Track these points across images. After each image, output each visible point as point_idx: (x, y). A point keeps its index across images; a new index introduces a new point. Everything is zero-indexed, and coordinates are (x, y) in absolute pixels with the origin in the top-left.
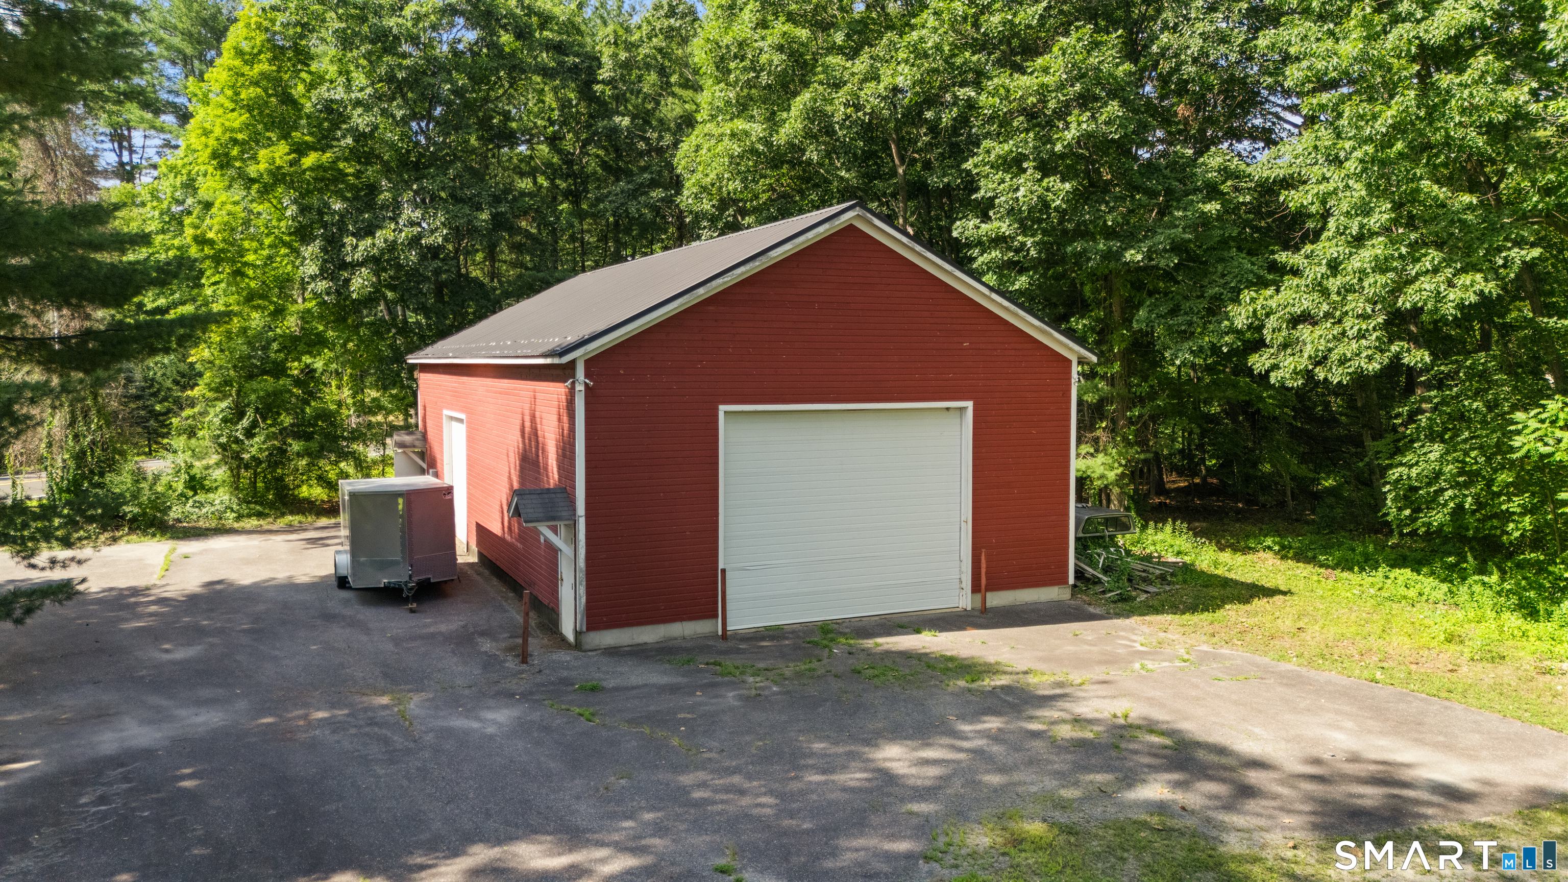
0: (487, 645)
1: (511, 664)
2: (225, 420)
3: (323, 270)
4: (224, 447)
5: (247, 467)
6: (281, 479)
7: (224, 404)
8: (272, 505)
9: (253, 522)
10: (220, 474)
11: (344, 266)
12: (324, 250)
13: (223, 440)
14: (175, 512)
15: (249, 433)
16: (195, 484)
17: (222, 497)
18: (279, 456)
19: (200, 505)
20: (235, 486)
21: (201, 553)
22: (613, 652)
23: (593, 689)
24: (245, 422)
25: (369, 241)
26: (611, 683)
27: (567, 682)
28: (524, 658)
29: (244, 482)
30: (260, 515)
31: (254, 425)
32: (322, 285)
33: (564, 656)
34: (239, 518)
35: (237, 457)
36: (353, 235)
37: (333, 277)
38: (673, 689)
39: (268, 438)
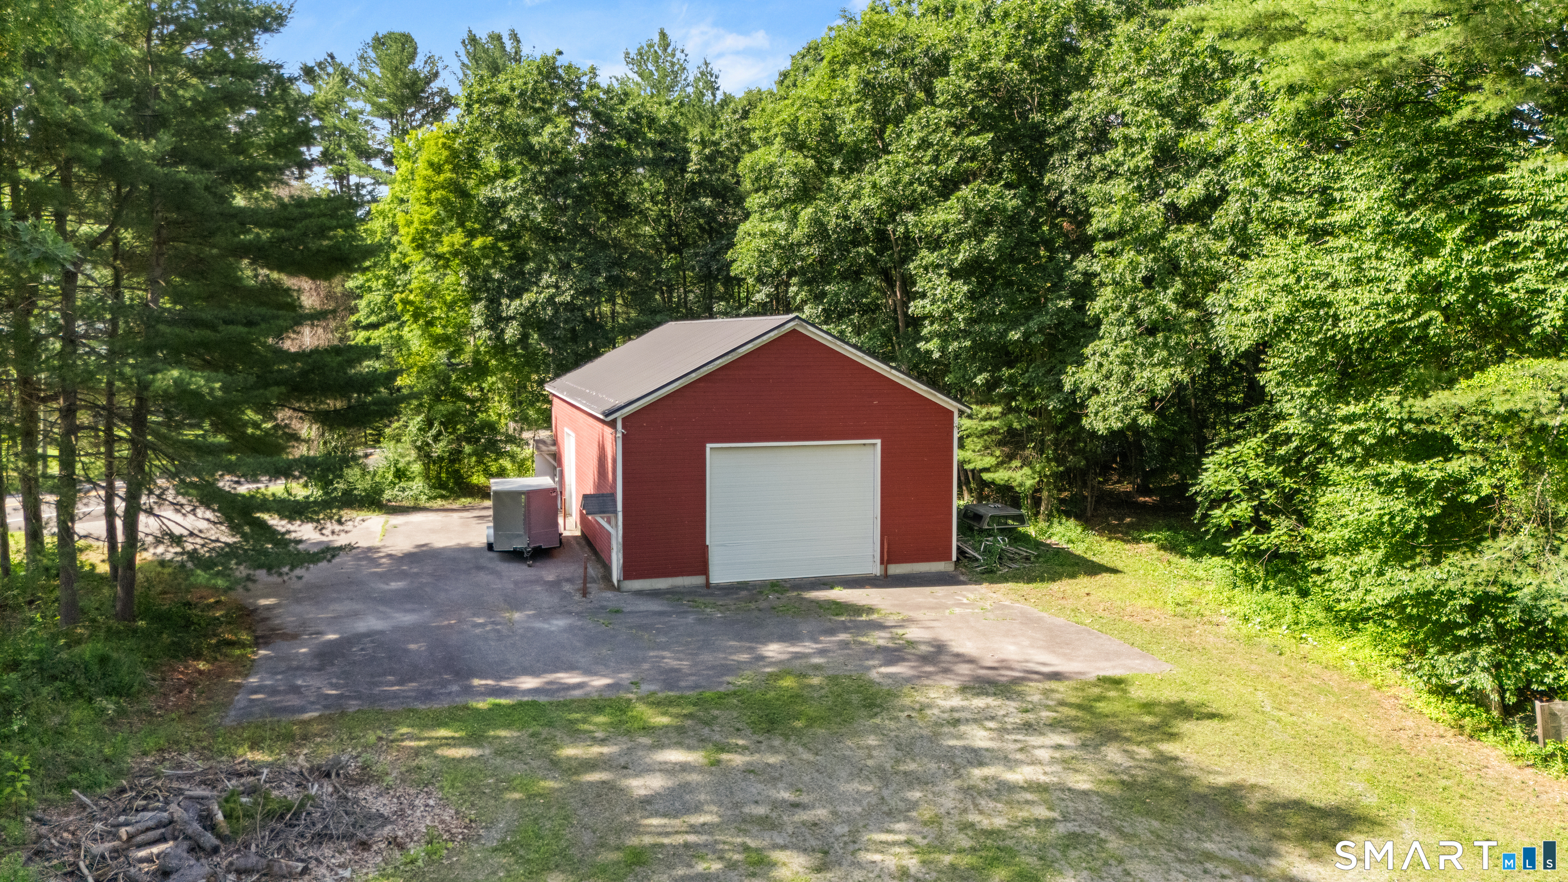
0: (567, 587)
1: (578, 597)
2: (420, 429)
3: (486, 323)
4: (419, 449)
5: (434, 463)
6: (457, 471)
7: (419, 418)
8: (451, 491)
9: (439, 503)
10: (417, 467)
11: (500, 319)
12: (487, 307)
13: (419, 443)
14: (387, 495)
15: (436, 439)
16: (400, 474)
17: (418, 485)
18: (455, 456)
19: (404, 490)
20: (427, 477)
21: (406, 523)
22: (639, 593)
23: (617, 612)
24: (434, 431)
25: (518, 302)
26: (628, 609)
27: (603, 608)
28: (585, 593)
29: (433, 473)
30: (443, 497)
31: (439, 433)
32: (486, 333)
33: (609, 594)
34: (430, 499)
35: (428, 456)
36: (508, 297)
37: (492, 328)
38: (661, 614)
39: (449, 443)
